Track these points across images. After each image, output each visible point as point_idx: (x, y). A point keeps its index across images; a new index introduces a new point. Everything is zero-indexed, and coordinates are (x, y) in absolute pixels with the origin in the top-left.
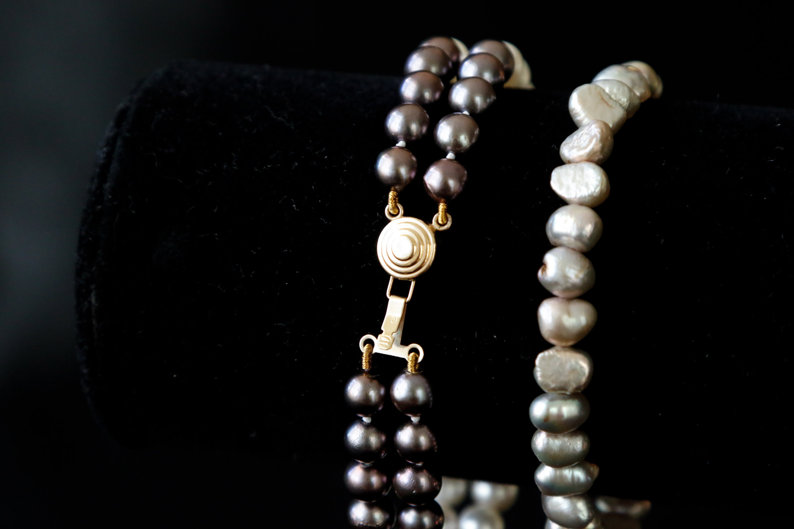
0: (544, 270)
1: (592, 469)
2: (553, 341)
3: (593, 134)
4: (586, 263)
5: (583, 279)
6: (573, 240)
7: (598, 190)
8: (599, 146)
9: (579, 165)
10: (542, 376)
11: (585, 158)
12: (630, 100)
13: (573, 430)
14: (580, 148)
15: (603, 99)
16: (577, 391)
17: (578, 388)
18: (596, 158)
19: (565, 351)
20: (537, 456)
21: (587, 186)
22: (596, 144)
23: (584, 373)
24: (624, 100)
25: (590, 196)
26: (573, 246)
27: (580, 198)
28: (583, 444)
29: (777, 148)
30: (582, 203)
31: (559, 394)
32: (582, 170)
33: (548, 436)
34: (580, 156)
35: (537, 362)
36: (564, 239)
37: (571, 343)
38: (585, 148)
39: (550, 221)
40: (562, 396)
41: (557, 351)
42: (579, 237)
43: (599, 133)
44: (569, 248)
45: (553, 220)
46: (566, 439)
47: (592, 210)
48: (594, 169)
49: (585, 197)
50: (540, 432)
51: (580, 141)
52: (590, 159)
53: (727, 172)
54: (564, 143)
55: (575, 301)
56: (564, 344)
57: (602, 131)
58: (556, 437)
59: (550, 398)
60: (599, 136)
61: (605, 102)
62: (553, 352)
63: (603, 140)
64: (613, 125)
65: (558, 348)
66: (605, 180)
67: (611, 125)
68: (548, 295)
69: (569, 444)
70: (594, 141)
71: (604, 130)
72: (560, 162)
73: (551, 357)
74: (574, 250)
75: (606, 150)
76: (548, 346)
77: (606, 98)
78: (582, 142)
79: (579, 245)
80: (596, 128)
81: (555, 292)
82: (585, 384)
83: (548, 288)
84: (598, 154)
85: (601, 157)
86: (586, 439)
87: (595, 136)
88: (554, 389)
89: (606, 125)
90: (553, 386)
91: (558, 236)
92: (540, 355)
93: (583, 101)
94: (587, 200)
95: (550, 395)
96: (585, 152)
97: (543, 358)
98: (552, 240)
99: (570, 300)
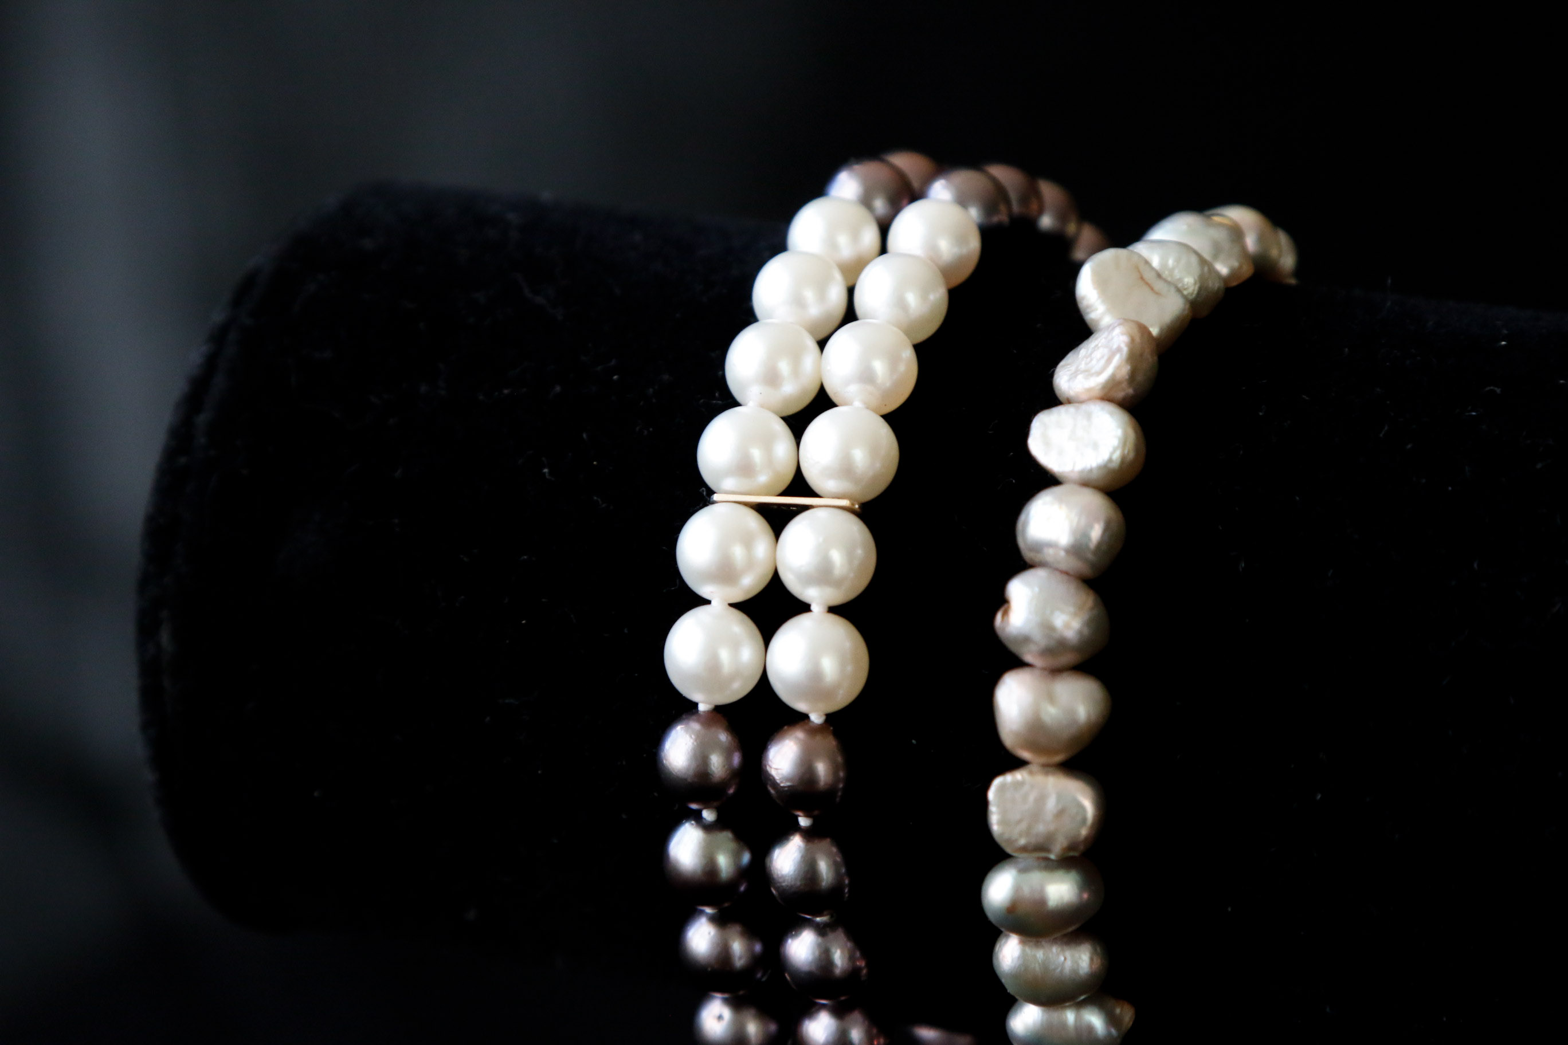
0: (1006, 613)
1: (1118, 1011)
2: (1025, 755)
3: (1115, 346)
4: (1088, 600)
5: (1080, 632)
6: (1062, 553)
7: (1117, 456)
8: (1125, 371)
9: (1084, 407)
10: (1002, 822)
11: (1097, 393)
12: (1202, 279)
13: (1070, 929)
14: (1088, 373)
15: (1142, 278)
16: (1072, 854)
17: (1072, 847)
18: (1120, 395)
19: (1047, 774)
20: (1003, 981)
21: (1095, 446)
22: (1118, 368)
23: (1084, 820)
24: (1190, 282)
25: (1100, 468)
26: (1063, 566)
27: (1082, 472)
28: (1092, 959)
29: (1488, 389)
30: (1086, 483)
31: (1038, 858)
32: (1089, 416)
33: (1022, 942)
34: (1089, 390)
35: (991, 794)
36: (1049, 554)
37: (1059, 758)
38: (1099, 373)
39: (1022, 517)
40: (1043, 864)
41: (1031, 773)
42: (1076, 550)
43: (1127, 345)
44: (1057, 569)
45: (1028, 514)
46: (1055, 949)
47: (1106, 497)
48: (1111, 414)
49: (1091, 470)
50: (1007, 936)
51: (1091, 360)
52: (1107, 396)
53: (1383, 433)
54: (1062, 363)
55: (1065, 675)
56: (1043, 760)
57: (1133, 340)
58: (1038, 945)
59: (1021, 865)
60: (1125, 350)
61: (1147, 284)
62: (1022, 776)
63: (1134, 358)
64: (1161, 330)
65: (1033, 767)
66: (1131, 435)
67: (1155, 331)
68: (1014, 662)
69: (1062, 958)
70: (1117, 360)
71: (1138, 339)
72: (1051, 400)
73: (1018, 785)
74: (1067, 573)
75: (1140, 378)
76: (1015, 763)
77: (1149, 276)
78: (1094, 362)
79: (1074, 564)
80: (1122, 334)
81: (1028, 658)
82: (1086, 839)
83: (1013, 648)
84: (1124, 385)
85: (1130, 391)
86: (1098, 949)
87: (1119, 350)
88: (1024, 849)
89: (1143, 329)
90: (1022, 842)
91: (1038, 547)
92: (997, 782)
93: (1101, 282)
94: (1095, 475)
95: (1020, 860)
96: (1097, 381)
97: (1002, 788)
98: (1027, 555)
99: (1056, 672)
